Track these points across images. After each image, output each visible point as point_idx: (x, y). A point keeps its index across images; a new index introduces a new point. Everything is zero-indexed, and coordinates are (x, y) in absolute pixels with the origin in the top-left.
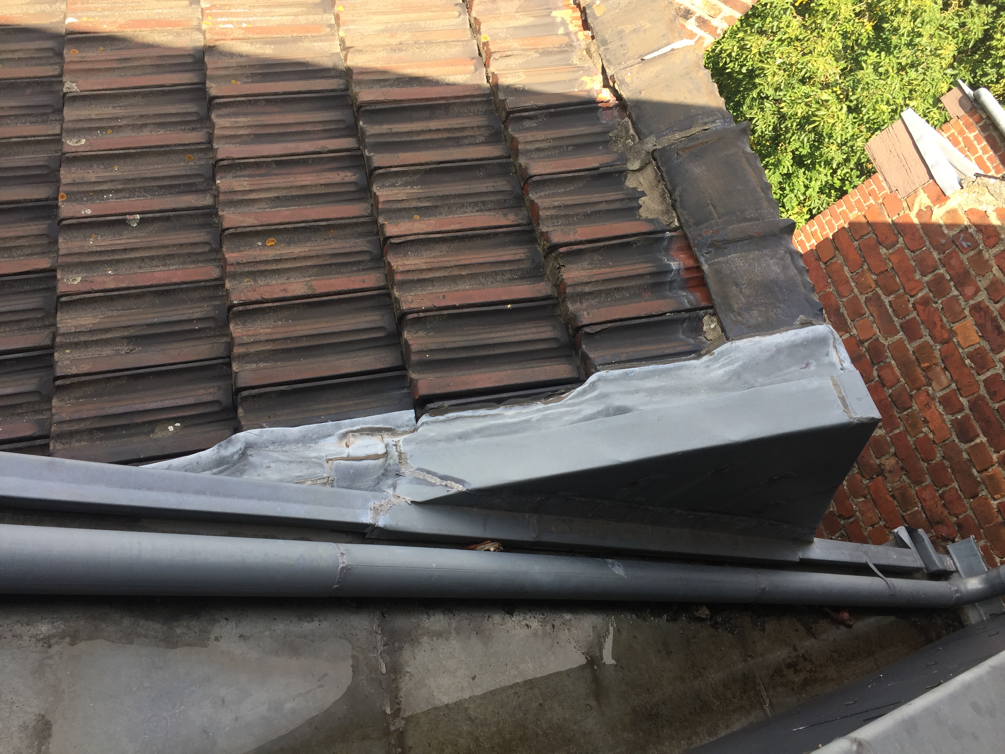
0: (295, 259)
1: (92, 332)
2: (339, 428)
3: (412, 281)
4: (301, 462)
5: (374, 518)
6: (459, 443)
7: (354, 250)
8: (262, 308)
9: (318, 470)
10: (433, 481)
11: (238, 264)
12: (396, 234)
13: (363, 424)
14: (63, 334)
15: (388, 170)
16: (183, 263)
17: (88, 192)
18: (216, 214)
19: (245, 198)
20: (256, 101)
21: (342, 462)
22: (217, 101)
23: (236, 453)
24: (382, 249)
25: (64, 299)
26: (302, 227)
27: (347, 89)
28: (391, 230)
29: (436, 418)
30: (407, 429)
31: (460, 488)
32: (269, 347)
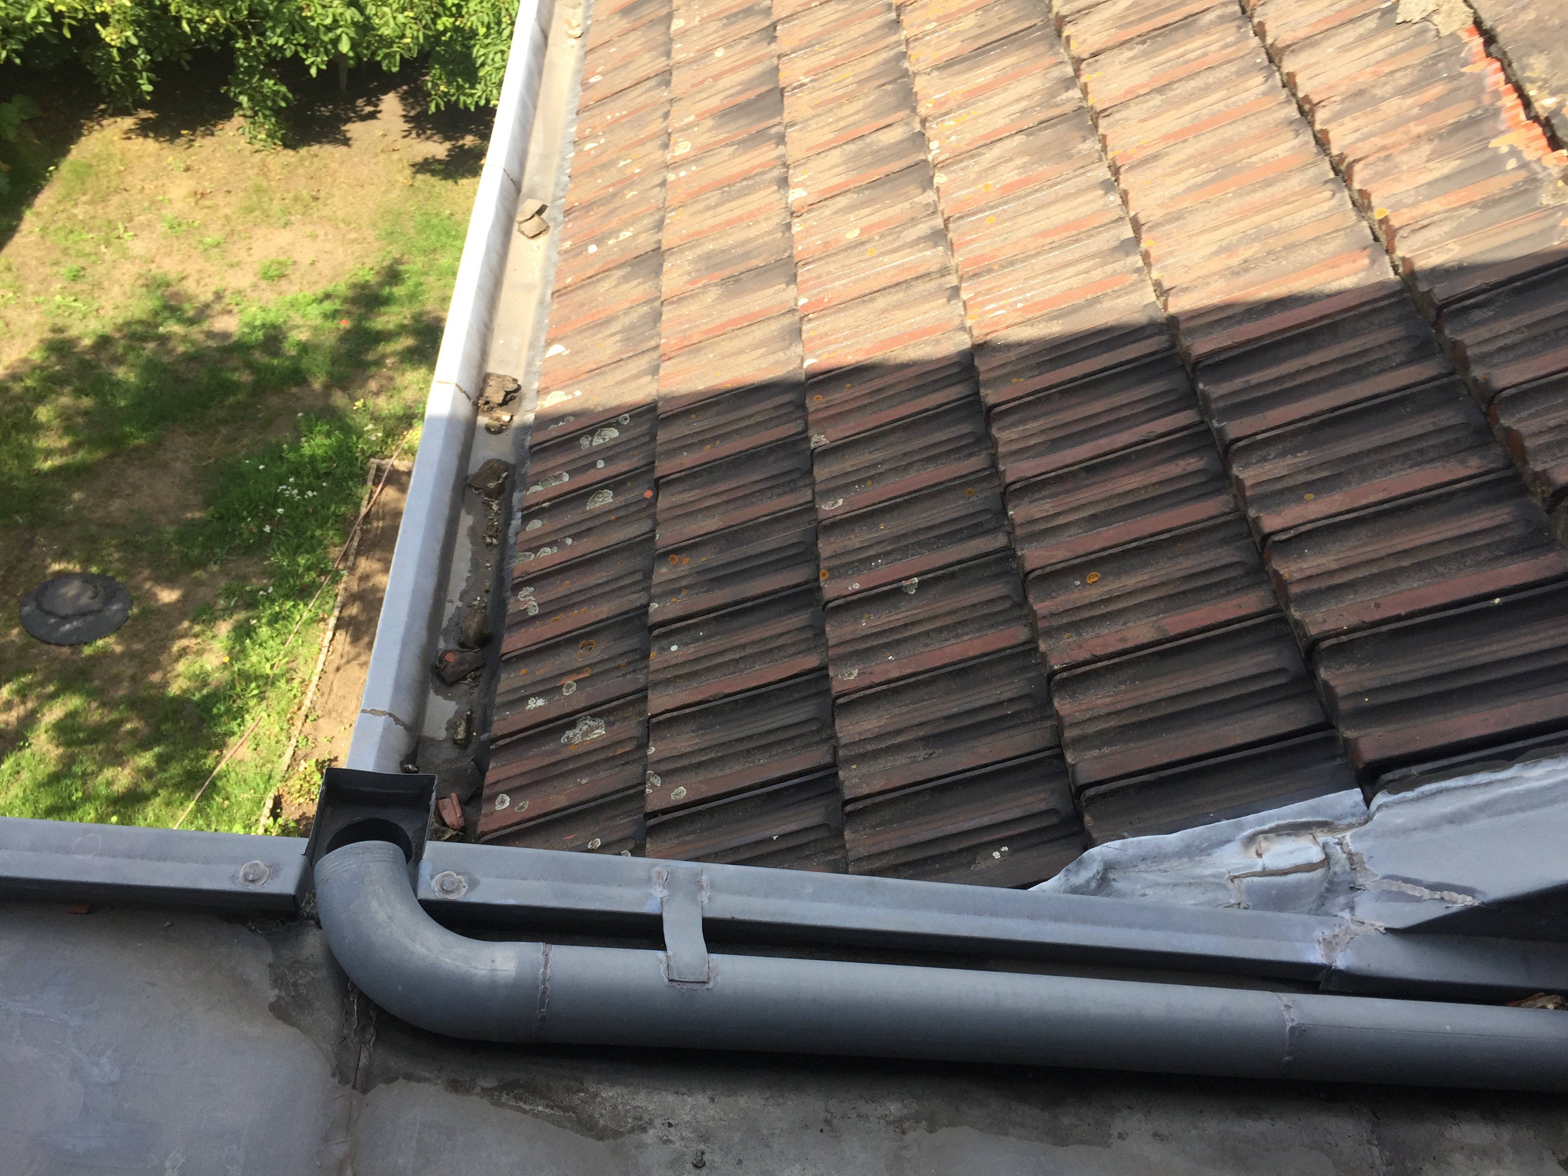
0: (1130, 593)
1: (879, 737)
2: (1241, 828)
3: (1319, 592)
4: (1190, 884)
5: (1327, 955)
6: (1449, 830)
7: (1218, 564)
8: (1095, 670)
9: (1221, 895)
10: (1417, 894)
11: (1053, 615)
12: (1279, 527)
13: (1279, 819)
14: (846, 745)
15: (1252, 439)
16: (980, 630)
17: (852, 563)
18: (1014, 556)
19: (1049, 525)
20: (1048, 397)
21: (1255, 879)
22: (998, 409)
23: (1094, 877)
24: (1260, 554)
25: (841, 701)
26: (1134, 548)
27: (1172, 347)
28: (1271, 522)
29: (1400, 795)
30: (1353, 820)
31: (1469, 901)
32: (1113, 723)
